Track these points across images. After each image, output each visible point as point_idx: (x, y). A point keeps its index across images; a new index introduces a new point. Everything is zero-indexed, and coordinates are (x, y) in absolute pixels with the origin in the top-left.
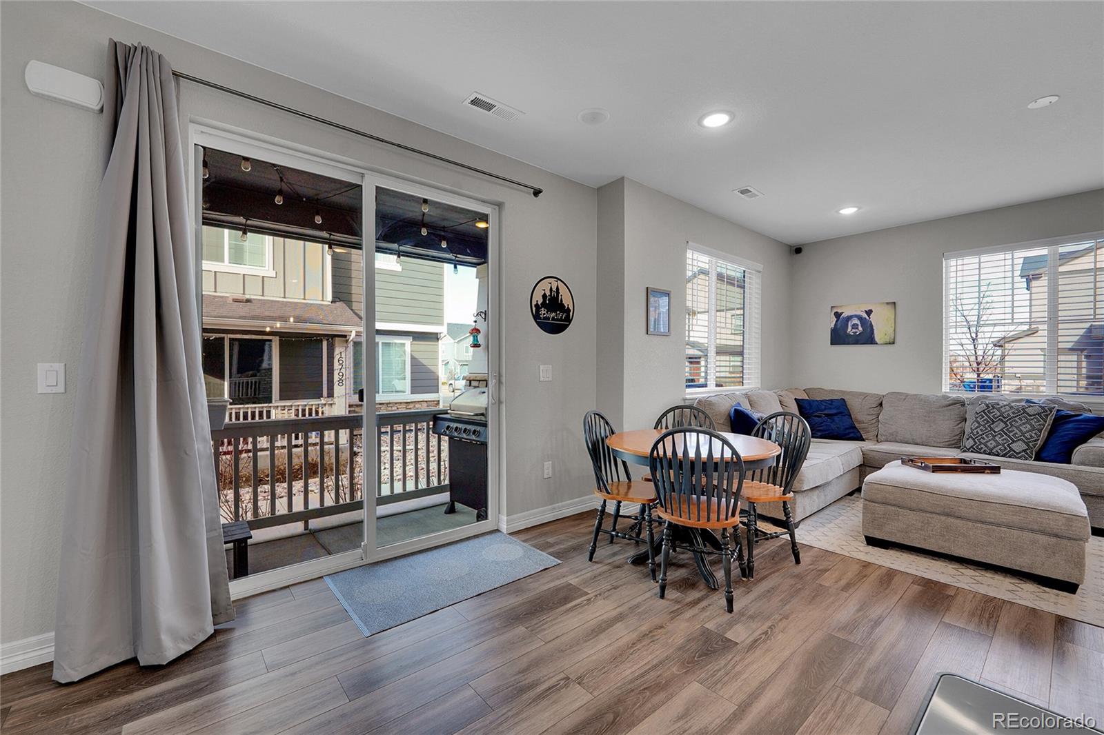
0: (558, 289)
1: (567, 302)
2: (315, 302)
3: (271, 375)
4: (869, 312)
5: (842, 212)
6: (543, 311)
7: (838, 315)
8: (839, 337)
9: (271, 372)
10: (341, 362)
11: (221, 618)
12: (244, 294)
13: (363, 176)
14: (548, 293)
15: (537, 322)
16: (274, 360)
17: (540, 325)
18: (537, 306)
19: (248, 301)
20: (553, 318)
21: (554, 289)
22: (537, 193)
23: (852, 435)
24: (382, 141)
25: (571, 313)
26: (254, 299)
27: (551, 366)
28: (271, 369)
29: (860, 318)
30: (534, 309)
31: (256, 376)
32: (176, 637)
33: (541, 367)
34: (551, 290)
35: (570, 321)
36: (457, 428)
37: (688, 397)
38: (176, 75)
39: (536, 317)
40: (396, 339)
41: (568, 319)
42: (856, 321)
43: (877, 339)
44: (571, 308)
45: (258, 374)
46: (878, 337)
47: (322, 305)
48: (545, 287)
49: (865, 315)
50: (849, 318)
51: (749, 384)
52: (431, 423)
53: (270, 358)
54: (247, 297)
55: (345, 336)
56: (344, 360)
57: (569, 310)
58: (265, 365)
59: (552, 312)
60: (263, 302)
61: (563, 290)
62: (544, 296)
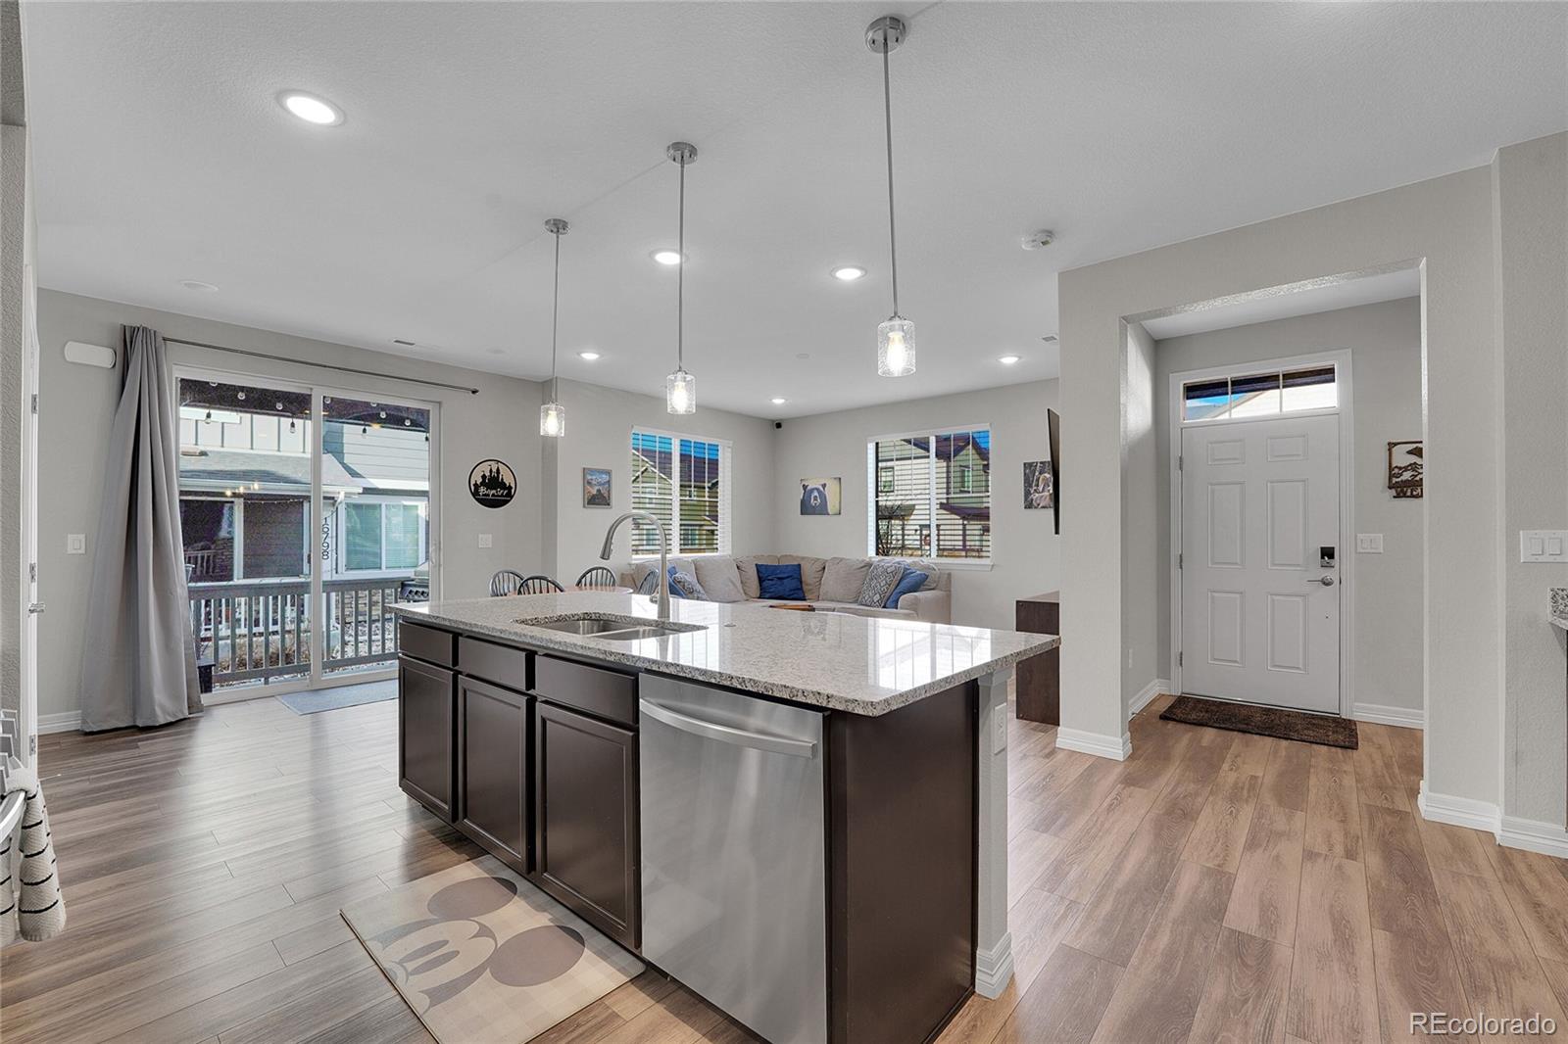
0: (498, 470)
1: (508, 480)
2: (293, 455)
3: (232, 547)
4: (824, 486)
5: (774, 401)
6: (482, 490)
7: (805, 487)
8: (806, 508)
9: (232, 542)
10: (326, 530)
11: (193, 710)
12: (196, 444)
13: (311, 389)
14: (488, 474)
15: (477, 499)
16: (236, 527)
17: (480, 501)
18: (476, 485)
19: (203, 454)
20: (493, 495)
21: (494, 470)
22: (474, 392)
23: (795, 596)
24: (325, 366)
25: (513, 491)
26: (211, 452)
27: (491, 536)
28: (232, 538)
29: (817, 489)
30: (473, 488)
31: (209, 549)
32: (164, 711)
33: (480, 536)
34: (491, 471)
35: (512, 497)
36: (417, 592)
37: (634, 562)
38: (164, 339)
39: (475, 494)
40: (406, 500)
41: (510, 496)
42: (816, 493)
43: (829, 511)
44: (513, 485)
45: (213, 547)
46: (831, 508)
47: (302, 458)
48: (485, 469)
49: (822, 489)
50: (812, 490)
51: (724, 551)
52: (399, 590)
53: (231, 524)
54: (201, 448)
55: (333, 498)
56: (329, 527)
57: (510, 488)
58: (223, 534)
59: (491, 489)
60: (223, 456)
61: (503, 470)
62: (484, 477)
